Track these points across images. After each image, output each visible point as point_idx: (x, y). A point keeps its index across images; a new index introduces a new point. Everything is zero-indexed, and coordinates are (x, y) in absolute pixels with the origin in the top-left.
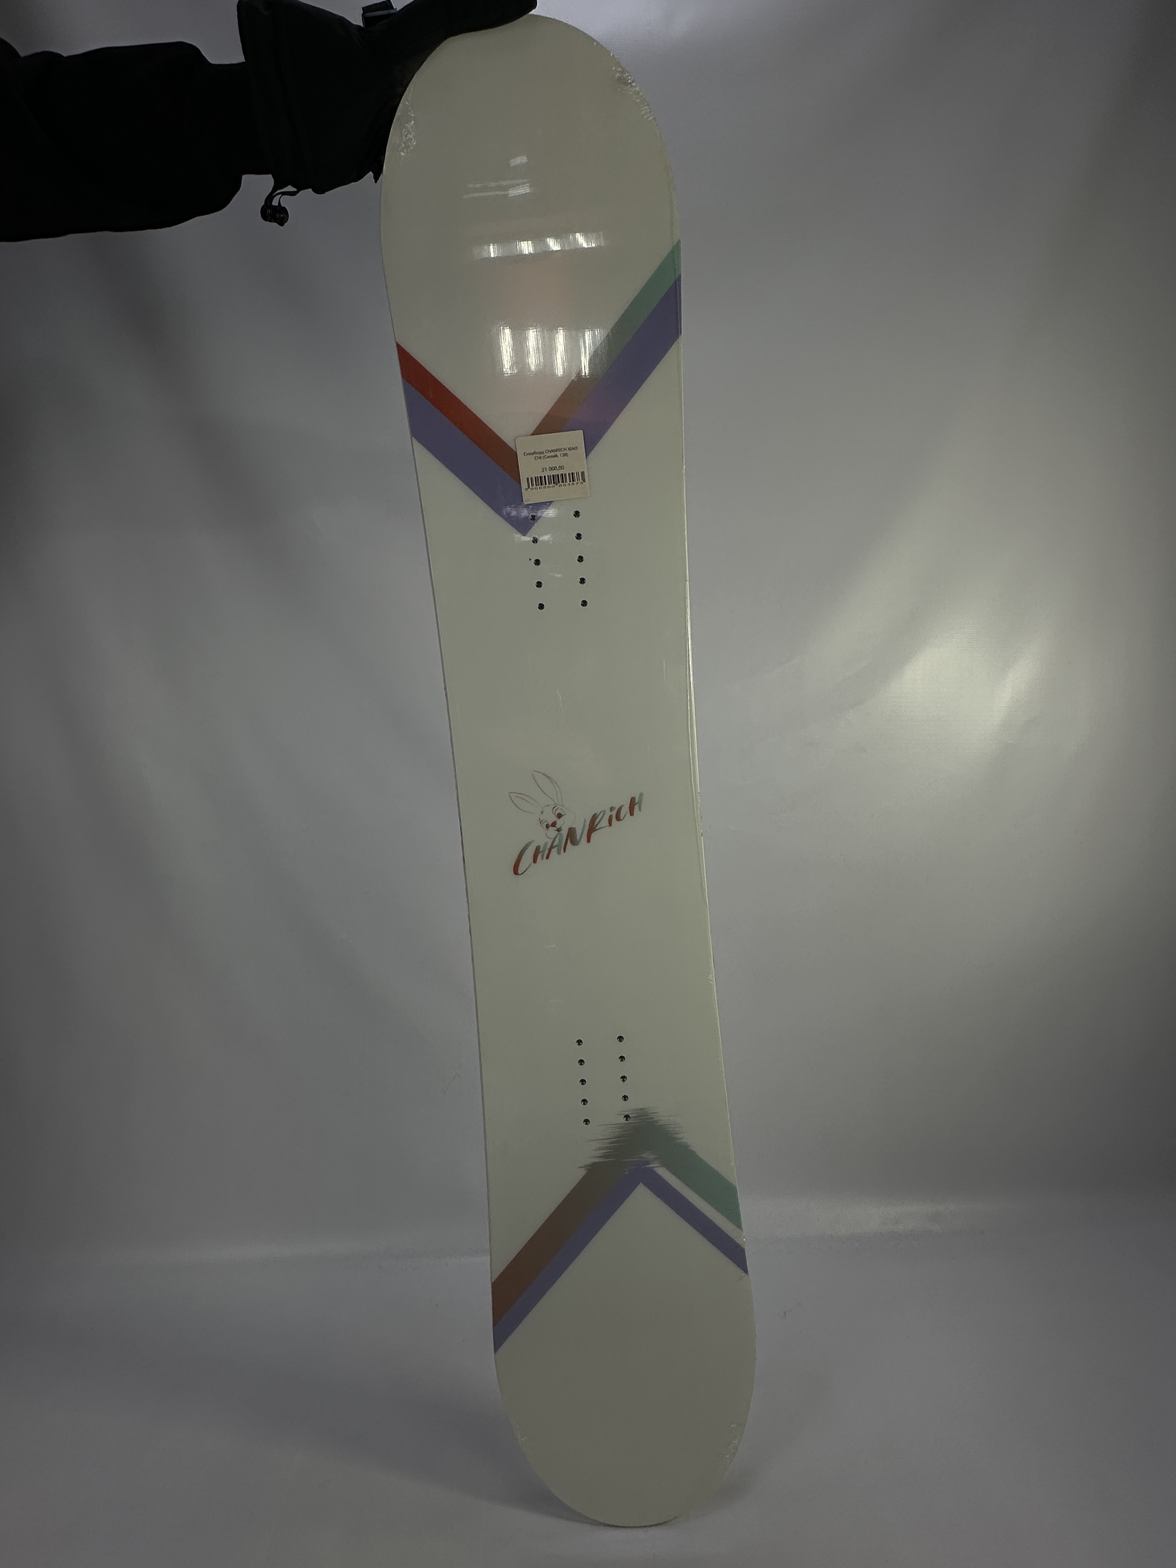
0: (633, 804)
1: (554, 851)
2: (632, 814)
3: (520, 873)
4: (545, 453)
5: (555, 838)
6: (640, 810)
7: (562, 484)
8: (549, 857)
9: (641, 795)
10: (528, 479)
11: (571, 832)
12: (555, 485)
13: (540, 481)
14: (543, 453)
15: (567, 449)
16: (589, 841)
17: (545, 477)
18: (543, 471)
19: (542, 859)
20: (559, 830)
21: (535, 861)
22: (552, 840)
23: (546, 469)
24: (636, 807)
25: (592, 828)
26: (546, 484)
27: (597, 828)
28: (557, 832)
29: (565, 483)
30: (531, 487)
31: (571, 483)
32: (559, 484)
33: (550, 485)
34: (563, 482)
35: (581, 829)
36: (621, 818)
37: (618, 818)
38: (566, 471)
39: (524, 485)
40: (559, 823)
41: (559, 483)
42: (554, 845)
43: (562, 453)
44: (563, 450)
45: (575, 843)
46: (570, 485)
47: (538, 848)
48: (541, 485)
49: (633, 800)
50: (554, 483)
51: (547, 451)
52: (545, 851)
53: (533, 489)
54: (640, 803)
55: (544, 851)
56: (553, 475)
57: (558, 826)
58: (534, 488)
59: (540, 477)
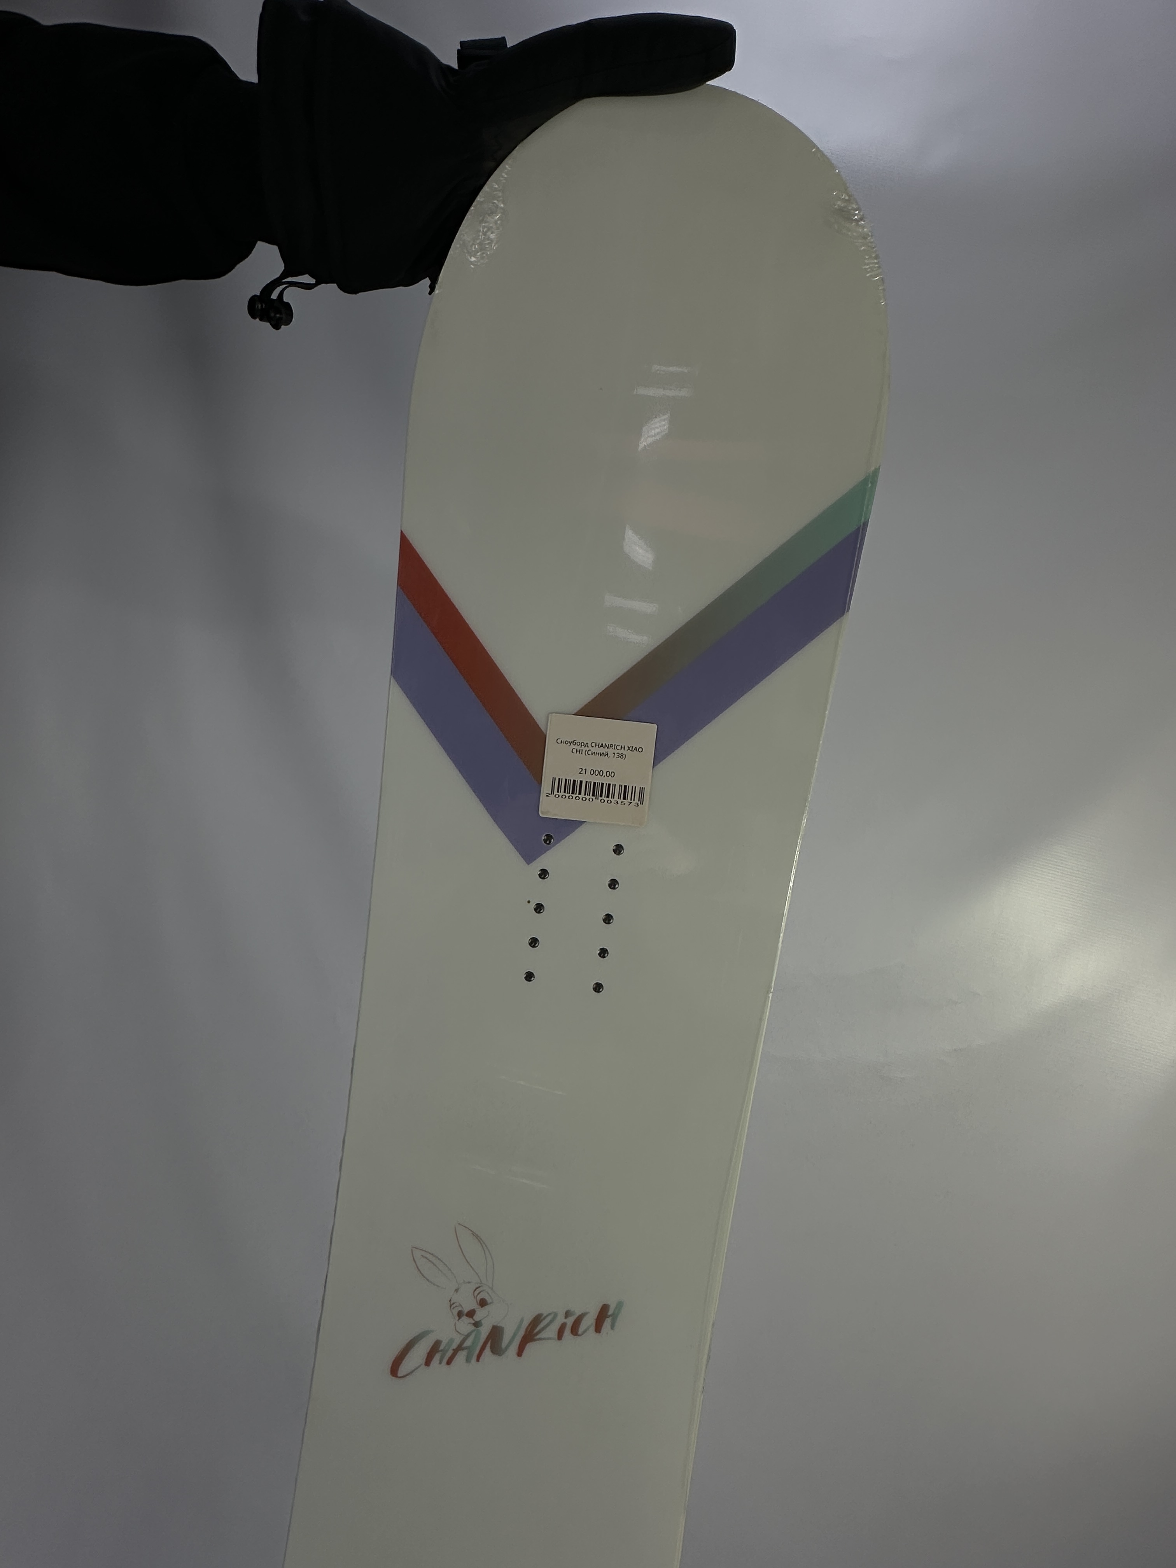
0: (603, 1315)
1: (461, 1356)
2: (598, 1328)
3: (400, 1374)
4: (589, 745)
5: (468, 1336)
6: (612, 1327)
7: (606, 799)
8: (451, 1362)
9: (620, 1305)
10: (554, 779)
11: (496, 1334)
12: (594, 798)
13: (574, 787)
14: (586, 745)
15: (626, 748)
16: (520, 1353)
17: (581, 782)
18: (580, 773)
19: (440, 1363)
20: (477, 1324)
21: (428, 1362)
22: (463, 1337)
23: (586, 769)
24: (607, 1323)
25: (530, 1336)
26: (580, 793)
27: (538, 1337)
28: (473, 1328)
29: (610, 799)
30: (556, 792)
31: (620, 801)
32: (600, 798)
33: (586, 796)
34: (608, 797)
35: (512, 1332)
36: (580, 1332)
37: (575, 1331)
38: (617, 781)
39: (546, 787)
40: (480, 1315)
41: (601, 796)
42: (465, 1345)
43: (616, 751)
44: (619, 747)
45: (497, 1350)
46: (618, 803)
47: (437, 1343)
48: (573, 793)
49: (604, 1309)
50: (593, 795)
51: (594, 745)
52: (447, 1351)
53: (559, 796)
54: (615, 1317)
55: (444, 1352)
56: (595, 783)
57: (477, 1318)
58: (560, 794)
59: (574, 781)
